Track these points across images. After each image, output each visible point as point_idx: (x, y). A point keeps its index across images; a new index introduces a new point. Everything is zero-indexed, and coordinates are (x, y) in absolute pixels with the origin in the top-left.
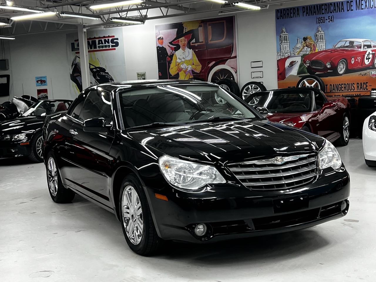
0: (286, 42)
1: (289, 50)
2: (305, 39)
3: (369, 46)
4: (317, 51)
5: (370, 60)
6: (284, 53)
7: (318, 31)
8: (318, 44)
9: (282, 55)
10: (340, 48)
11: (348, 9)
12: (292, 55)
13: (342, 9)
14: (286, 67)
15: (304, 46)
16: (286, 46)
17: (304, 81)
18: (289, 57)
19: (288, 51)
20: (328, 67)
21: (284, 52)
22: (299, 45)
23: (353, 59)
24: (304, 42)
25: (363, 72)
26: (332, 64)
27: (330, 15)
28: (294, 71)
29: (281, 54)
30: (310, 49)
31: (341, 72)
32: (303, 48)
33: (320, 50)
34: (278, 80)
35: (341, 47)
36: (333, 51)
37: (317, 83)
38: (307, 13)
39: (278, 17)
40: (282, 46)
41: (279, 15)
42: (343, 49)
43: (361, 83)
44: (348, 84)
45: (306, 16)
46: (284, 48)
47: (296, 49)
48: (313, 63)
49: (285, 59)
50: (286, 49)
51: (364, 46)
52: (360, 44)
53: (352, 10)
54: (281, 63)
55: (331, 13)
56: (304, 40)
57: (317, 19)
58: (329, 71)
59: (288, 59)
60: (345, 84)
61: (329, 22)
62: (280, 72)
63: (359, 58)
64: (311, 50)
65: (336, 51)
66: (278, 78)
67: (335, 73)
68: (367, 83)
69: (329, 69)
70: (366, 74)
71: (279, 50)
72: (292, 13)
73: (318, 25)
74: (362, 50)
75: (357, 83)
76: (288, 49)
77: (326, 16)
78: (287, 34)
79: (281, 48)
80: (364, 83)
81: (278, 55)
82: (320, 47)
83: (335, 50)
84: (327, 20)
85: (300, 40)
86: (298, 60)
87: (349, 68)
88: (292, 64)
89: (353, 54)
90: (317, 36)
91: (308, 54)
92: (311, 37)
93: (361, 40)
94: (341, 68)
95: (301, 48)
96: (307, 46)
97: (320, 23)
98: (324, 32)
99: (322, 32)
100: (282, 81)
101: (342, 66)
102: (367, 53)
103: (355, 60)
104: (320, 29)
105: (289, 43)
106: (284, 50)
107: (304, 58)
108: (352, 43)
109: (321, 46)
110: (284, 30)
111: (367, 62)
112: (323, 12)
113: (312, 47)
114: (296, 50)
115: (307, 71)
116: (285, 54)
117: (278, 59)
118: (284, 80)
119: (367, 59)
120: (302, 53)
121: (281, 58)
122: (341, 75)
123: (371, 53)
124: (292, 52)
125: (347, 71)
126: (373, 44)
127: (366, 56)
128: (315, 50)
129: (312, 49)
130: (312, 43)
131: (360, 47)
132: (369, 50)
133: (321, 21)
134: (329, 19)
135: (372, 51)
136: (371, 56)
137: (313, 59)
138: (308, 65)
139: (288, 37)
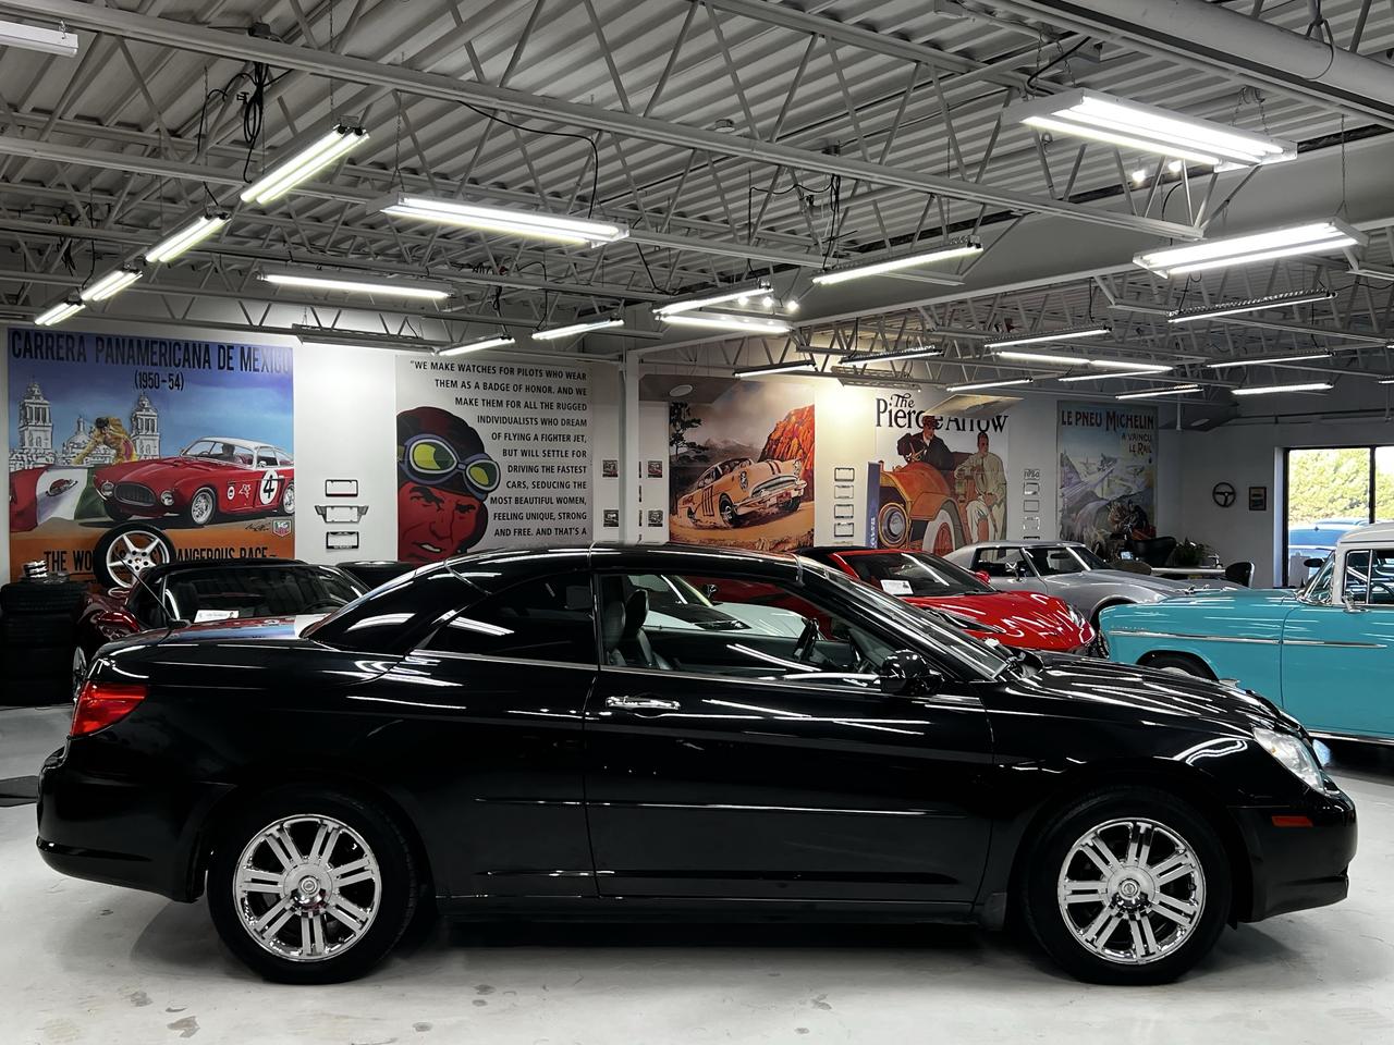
0: (40, 423)
1: (49, 447)
2: (101, 424)
3: (271, 462)
4: (135, 459)
5: (273, 494)
6: (34, 456)
7: (142, 407)
8: (138, 441)
9: (25, 459)
10: (200, 459)
11: (222, 365)
12: (61, 462)
13: (205, 361)
14: (37, 494)
15: (98, 443)
16: (41, 440)
17: (122, 539)
18: (48, 467)
19: (47, 452)
20: (166, 502)
21: (33, 451)
22: (82, 438)
23: (232, 488)
24: (97, 432)
25: (256, 523)
26: (175, 495)
27: (175, 371)
28: (66, 508)
29: (24, 456)
30: (114, 451)
31: (201, 520)
32: (95, 447)
33: (143, 458)
34: (11, 532)
35: (201, 455)
36: (180, 464)
37: (159, 544)
38: (107, 356)
39: (17, 352)
40: (27, 433)
41: (20, 344)
42: (207, 462)
43: (251, 549)
44: (217, 549)
45: (107, 361)
46: (34, 441)
47: (73, 447)
48: (121, 488)
49: (38, 472)
50: (39, 442)
51: (260, 459)
52: (250, 453)
53: (232, 369)
54: (22, 482)
55: (177, 366)
56: (98, 427)
57: (138, 377)
58: (168, 514)
59: (45, 473)
60: (209, 550)
61: (171, 388)
62: (18, 508)
63: (247, 488)
64: (117, 456)
65: (189, 466)
66: (12, 525)
67: (186, 521)
68: (266, 549)
69: (168, 509)
70: (263, 526)
71: (17, 447)
72: (65, 347)
73: (141, 391)
74: (254, 468)
75: (242, 549)
76: (46, 444)
77: (163, 372)
78: (46, 402)
79: (22, 439)
80: (258, 549)
81: (14, 457)
82: (144, 449)
83: (184, 463)
84: (164, 381)
85: (88, 425)
86: (80, 478)
87: (221, 510)
88: (59, 488)
89: (231, 476)
90: (136, 419)
91: (110, 465)
92: (119, 420)
93: (252, 445)
94: (201, 510)
95: (90, 445)
96: (105, 443)
97: (145, 387)
98: (156, 411)
99: (151, 412)
100: (24, 535)
101: (202, 503)
102: (267, 477)
103: (237, 490)
104: (146, 403)
105: (50, 429)
106: (35, 446)
107: (97, 474)
108: (229, 448)
109: (148, 448)
110: (36, 391)
111: (265, 499)
112: (156, 359)
113: (121, 445)
114: (74, 450)
115: (103, 510)
116: (37, 458)
117: (12, 470)
118: (30, 530)
119: (265, 491)
120: (90, 461)
121: (24, 469)
122: (201, 526)
123: (276, 476)
124: (59, 455)
125: (218, 517)
126: (279, 457)
127: (264, 483)
128: (129, 455)
129: (123, 452)
130: (122, 435)
131: (250, 462)
132: (271, 471)
133: (150, 383)
134: (170, 380)
135: (279, 473)
136: (275, 485)
137: (125, 479)
138: (108, 494)
139: (47, 411)
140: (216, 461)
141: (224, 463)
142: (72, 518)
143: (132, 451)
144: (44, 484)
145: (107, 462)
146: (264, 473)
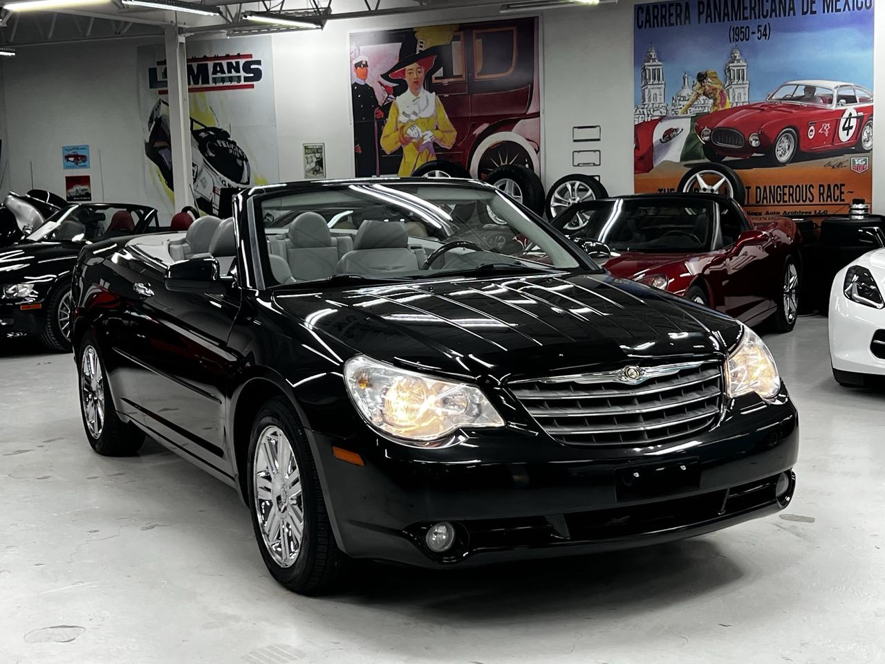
0: (656, 82)
1: (663, 101)
2: (701, 77)
3: (851, 100)
4: (728, 106)
5: (851, 132)
6: (652, 110)
7: (733, 60)
8: (731, 91)
9: (646, 113)
10: (784, 102)
11: (805, 10)
12: (671, 113)
13: (790, 9)
14: (654, 141)
15: (698, 95)
16: (656, 92)
17: (696, 177)
18: (662, 119)
19: (661, 106)
20: (754, 144)
21: (651, 106)
22: (687, 92)
23: (812, 128)
24: (698, 85)
25: (834, 160)
26: (761, 138)
27: (763, 21)
28: (674, 153)
29: (645, 110)
30: (712, 101)
31: (784, 159)
32: (697, 99)
33: (735, 105)
34: (635, 173)
35: (784, 99)
36: (765, 108)
37: (725, 181)
38: (707, 16)
39: (640, 24)
40: (647, 91)
41: (643, 17)
42: (790, 105)
43: (829, 186)
44: (798, 186)
45: (706, 22)
46: (652, 97)
47: (680, 100)
48: (718, 134)
49: (654, 123)
50: (655, 98)
51: (840, 98)
52: (831, 92)
53: (815, 12)
54: (643, 131)
55: (765, 17)
56: (699, 81)
57: (732, 32)
58: (755, 155)
59: (660, 123)
60: (790, 187)
61: (759, 39)
62: (640, 154)
63: (827, 126)
64: (714, 105)
65: (775, 109)
66: (636, 168)
67: (770, 160)
68: (844, 185)
69: (756, 150)
70: (841, 163)
71: (641, 101)
72: (674, 14)
73: (734, 44)
74: (833, 107)
75: (820, 186)
76: (660, 99)
77: (753, 24)
78: (660, 63)
79: (644, 96)
80: (836, 185)
81: (638, 112)
82: (736, 97)
83: (770, 107)
84: (753, 33)
85: (691, 79)
86: (685, 126)
87: (802, 149)
88: (669, 135)
89: (813, 116)
90: (729, 71)
91: (708, 113)
92: (715, 73)
93: (832, 84)
94: (784, 151)
95: (693, 97)
96: (704, 94)
97: (737, 41)
98: (746, 61)
99: (742, 63)
100: (644, 176)
101: (785, 144)
103: (817, 131)
104: (737, 55)
105: (663, 86)
106: (652, 101)
107: (699, 122)
108: (810, 90)
109: (739, 96)
110: (653, 54)
111: (844, 137)
112: (747, 14)
113: (718, 95)
114: (681, 103)
115: (703, 153)
116: (654, 111)
117: (636, 123)
118: (648, 172)
119: (844, 129)
121: (644, 121)
122: (784, 164)
123: (855, 114)
124: (670, 107)
125: (796, 158)
126: (859, 94)
127: (843, 121)
128: (723, 104)
130: (717, 86)
131: (831, 101)
132: (851, 109)
133: (741, 36)
134: (759, 31)
135: (858, 110)
136: (854, 122)
137: (720, 124)
138: (707, 138)
139: (661, 70)
140: (798, 103)
141: (805, 104)
142: (678, 160)
143: (725, 100)
144: (658, 134)
145: (706, 111)
146: (844, 111)
